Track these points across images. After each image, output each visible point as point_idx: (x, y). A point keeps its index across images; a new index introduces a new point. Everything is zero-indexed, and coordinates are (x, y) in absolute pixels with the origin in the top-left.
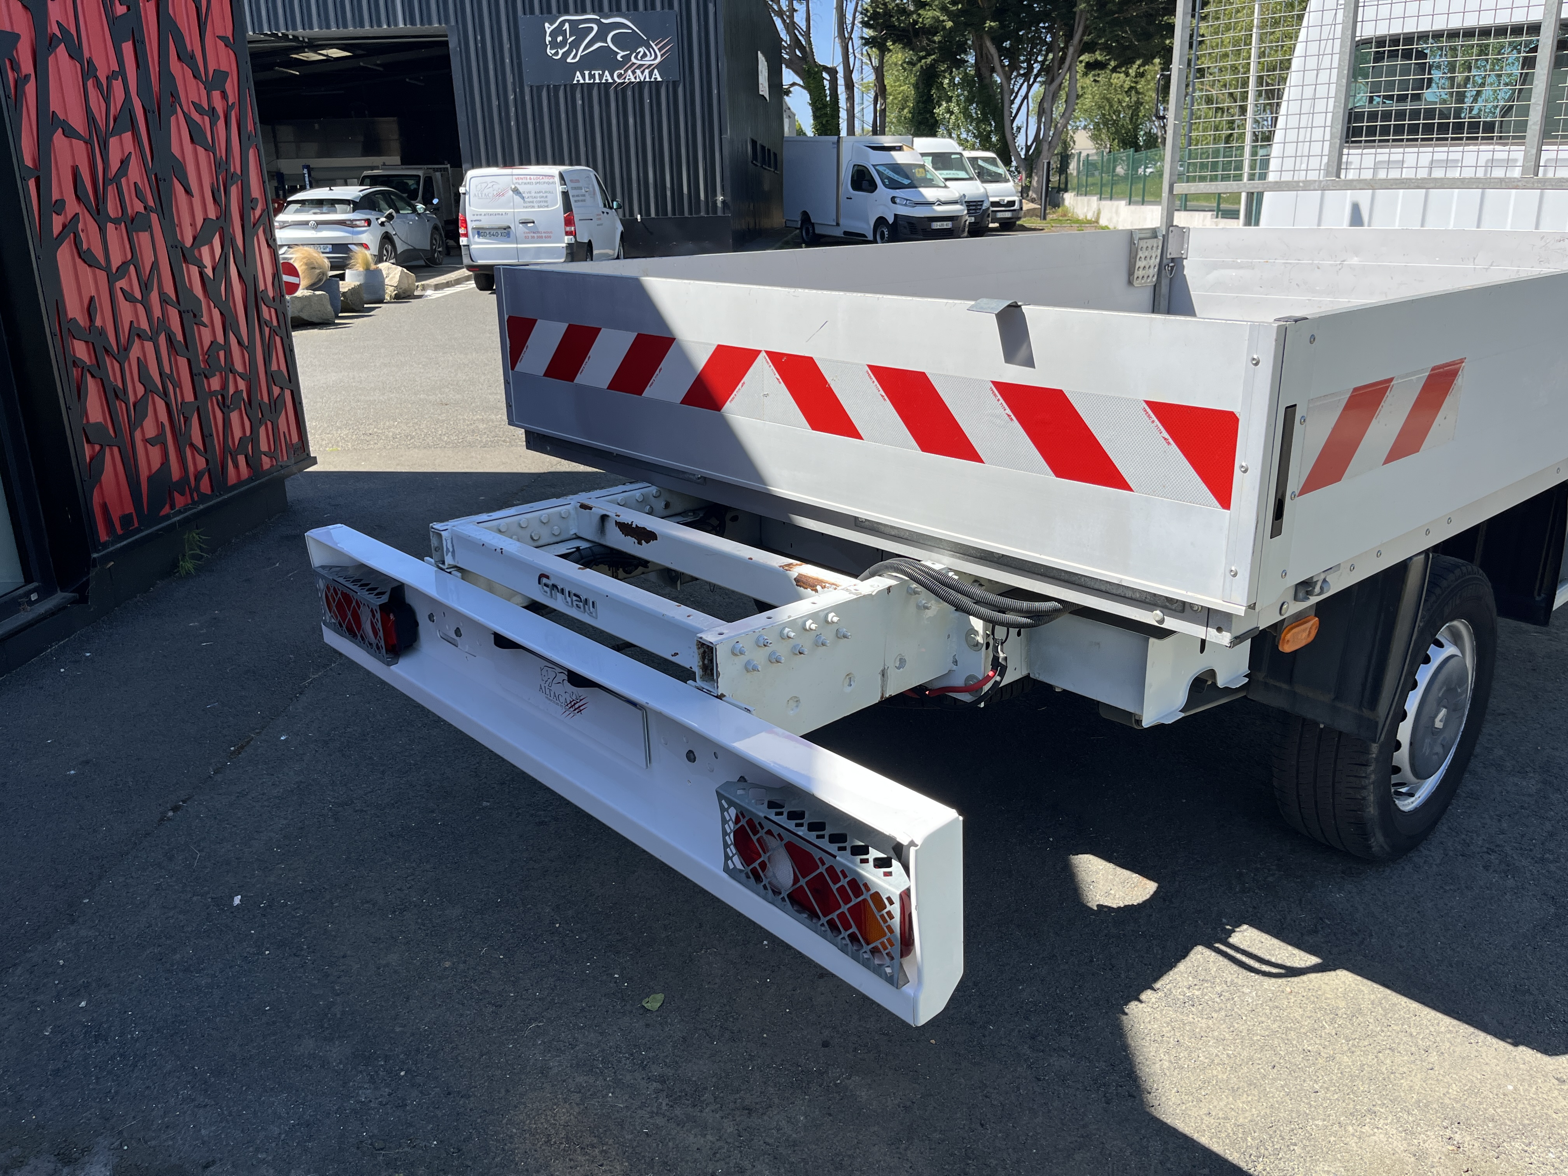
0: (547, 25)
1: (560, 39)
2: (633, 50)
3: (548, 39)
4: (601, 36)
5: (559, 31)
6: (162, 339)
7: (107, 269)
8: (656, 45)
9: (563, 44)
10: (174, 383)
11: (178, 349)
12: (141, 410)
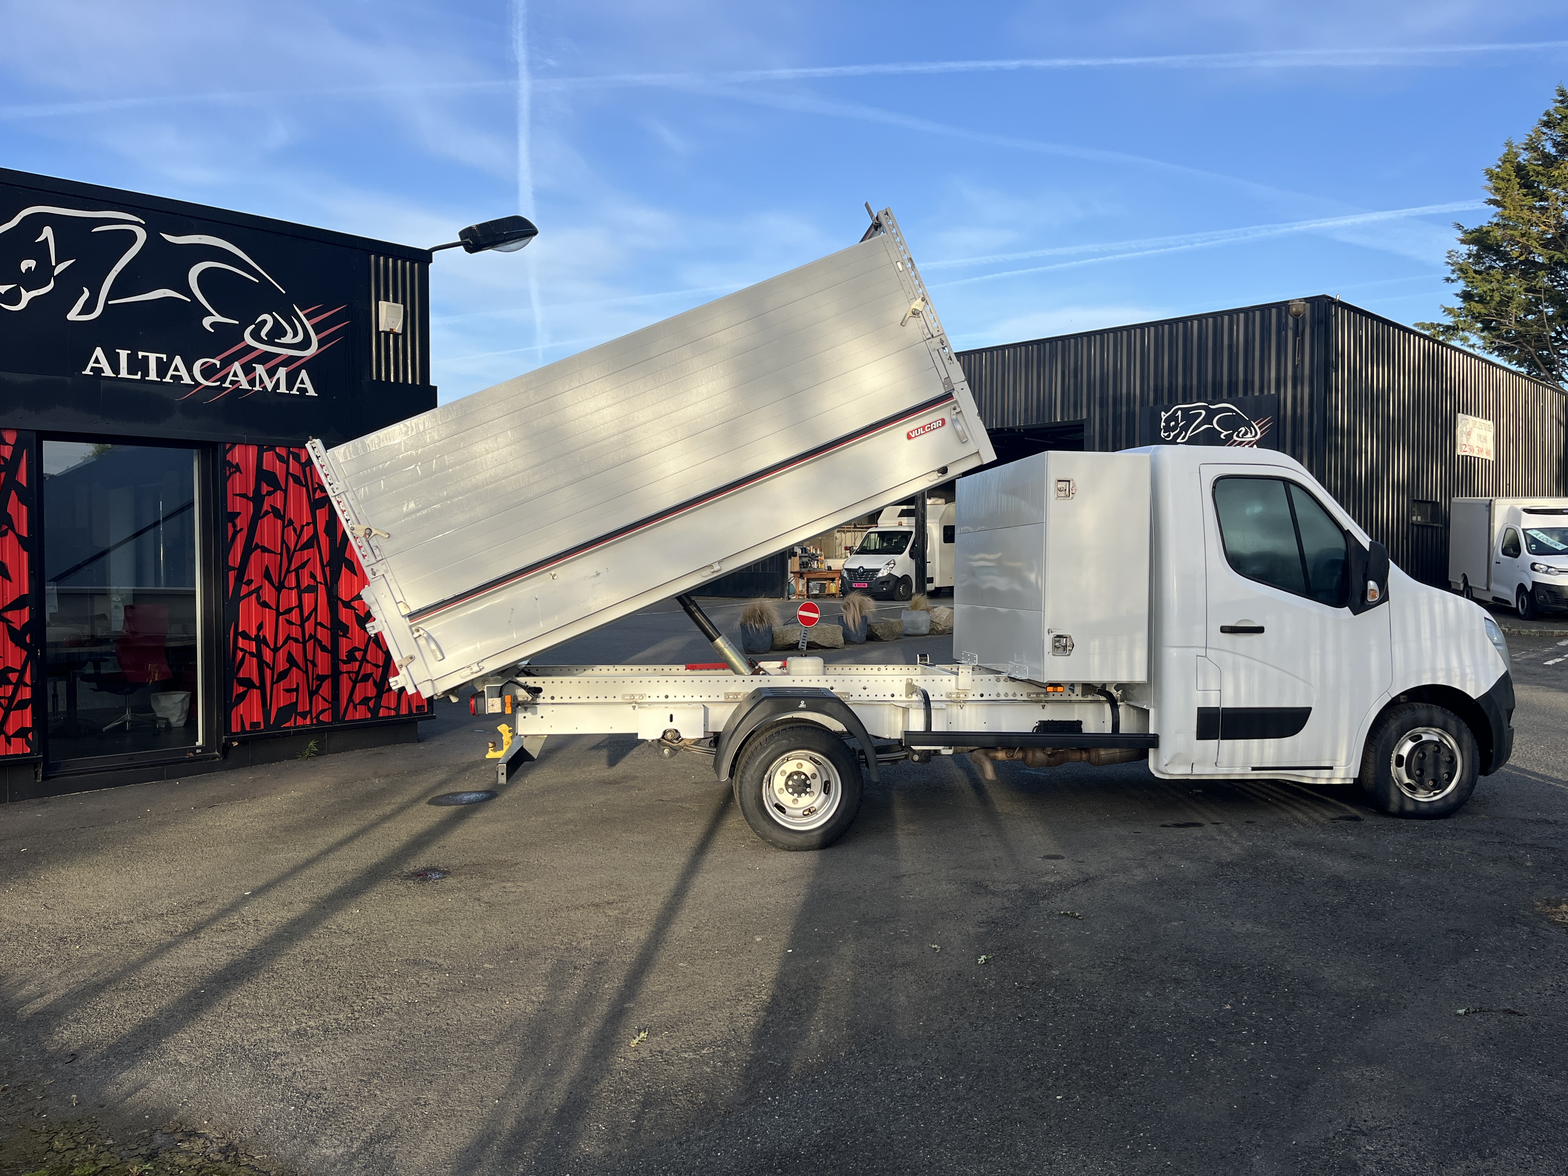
0: (1163, 413)
1: (1173, 423)
2: (1236, 429)
3: (1163, 424)
4: (1208, 420)
5: (1173, 417)
6: (310, 643)
7: (277, 610)
8: (1257, 424)
9: (1174, 428)
10: (314, 665)
11: (324, 649)
12: (283, 675)
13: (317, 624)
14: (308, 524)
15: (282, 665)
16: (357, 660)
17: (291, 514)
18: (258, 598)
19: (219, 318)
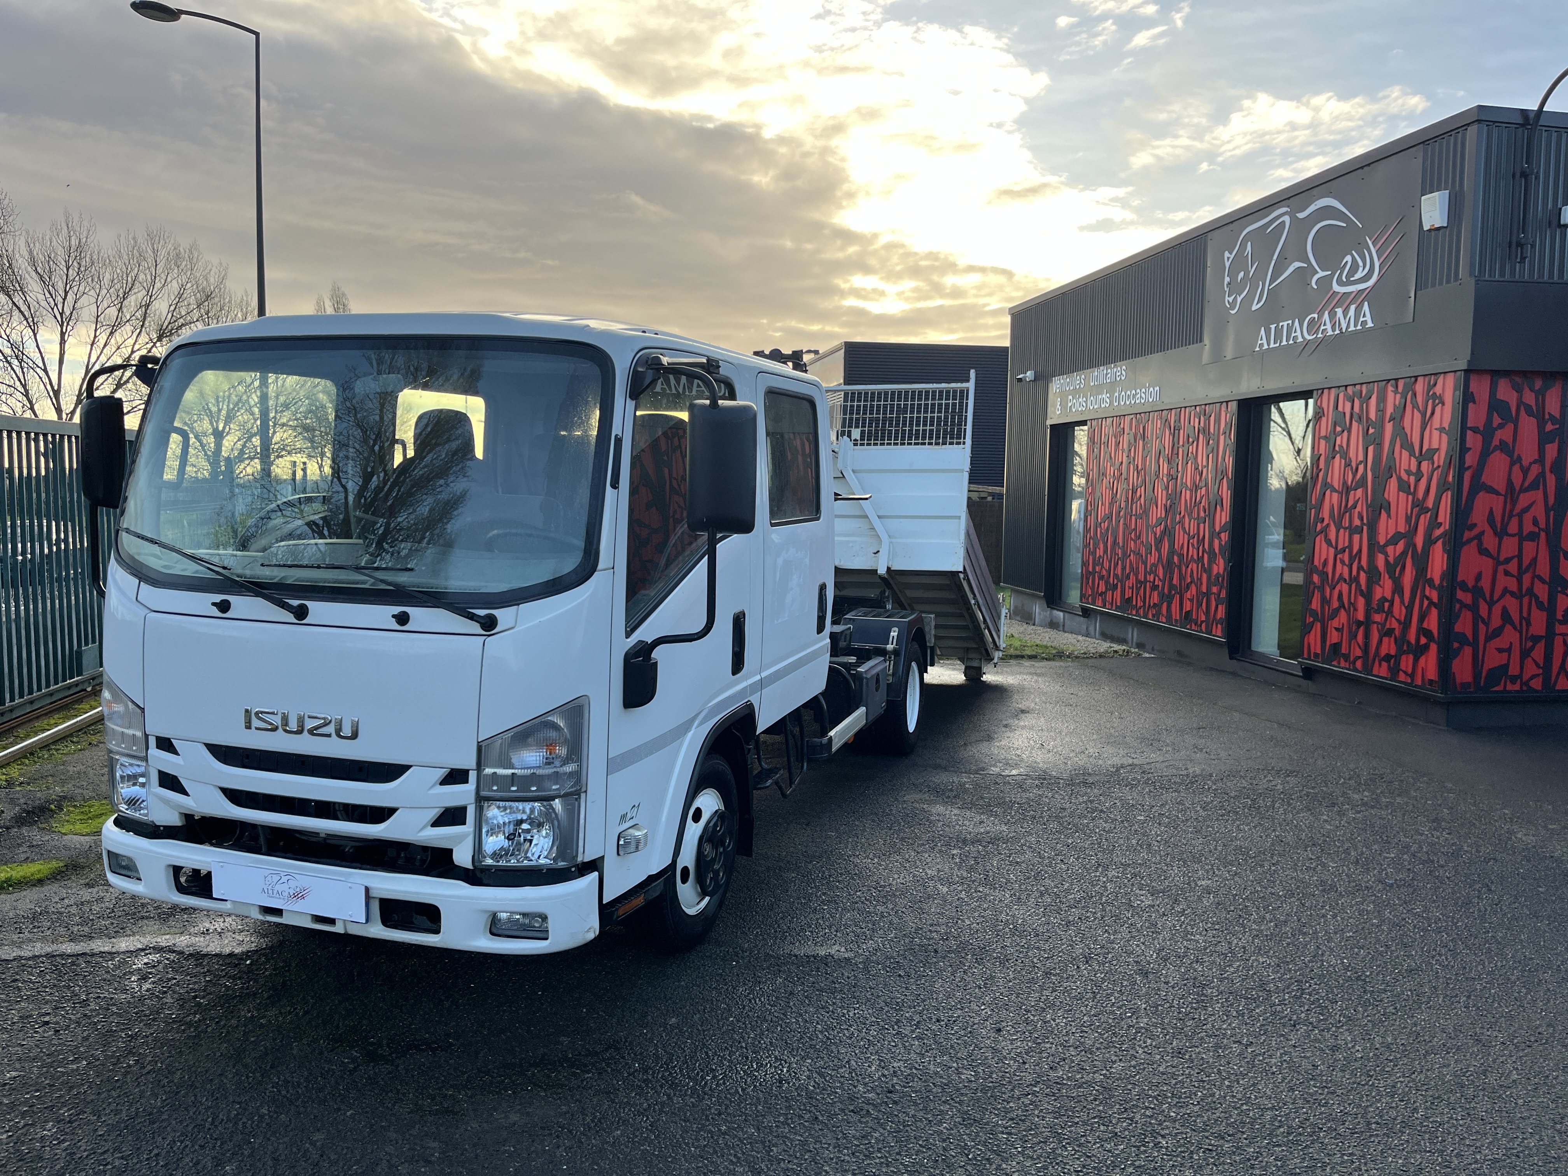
6: (1354, 585)
7: (1336, 548)
10: (1356, 610)
11: (1362, 594)
12: (1335, 613)
13: (1360, 568)
14: (1361, 462)
15: (1335, 604)
16: (1383, 611)
17: (1352, 454)
18: (1326, 536)
19: (1321, 274)
